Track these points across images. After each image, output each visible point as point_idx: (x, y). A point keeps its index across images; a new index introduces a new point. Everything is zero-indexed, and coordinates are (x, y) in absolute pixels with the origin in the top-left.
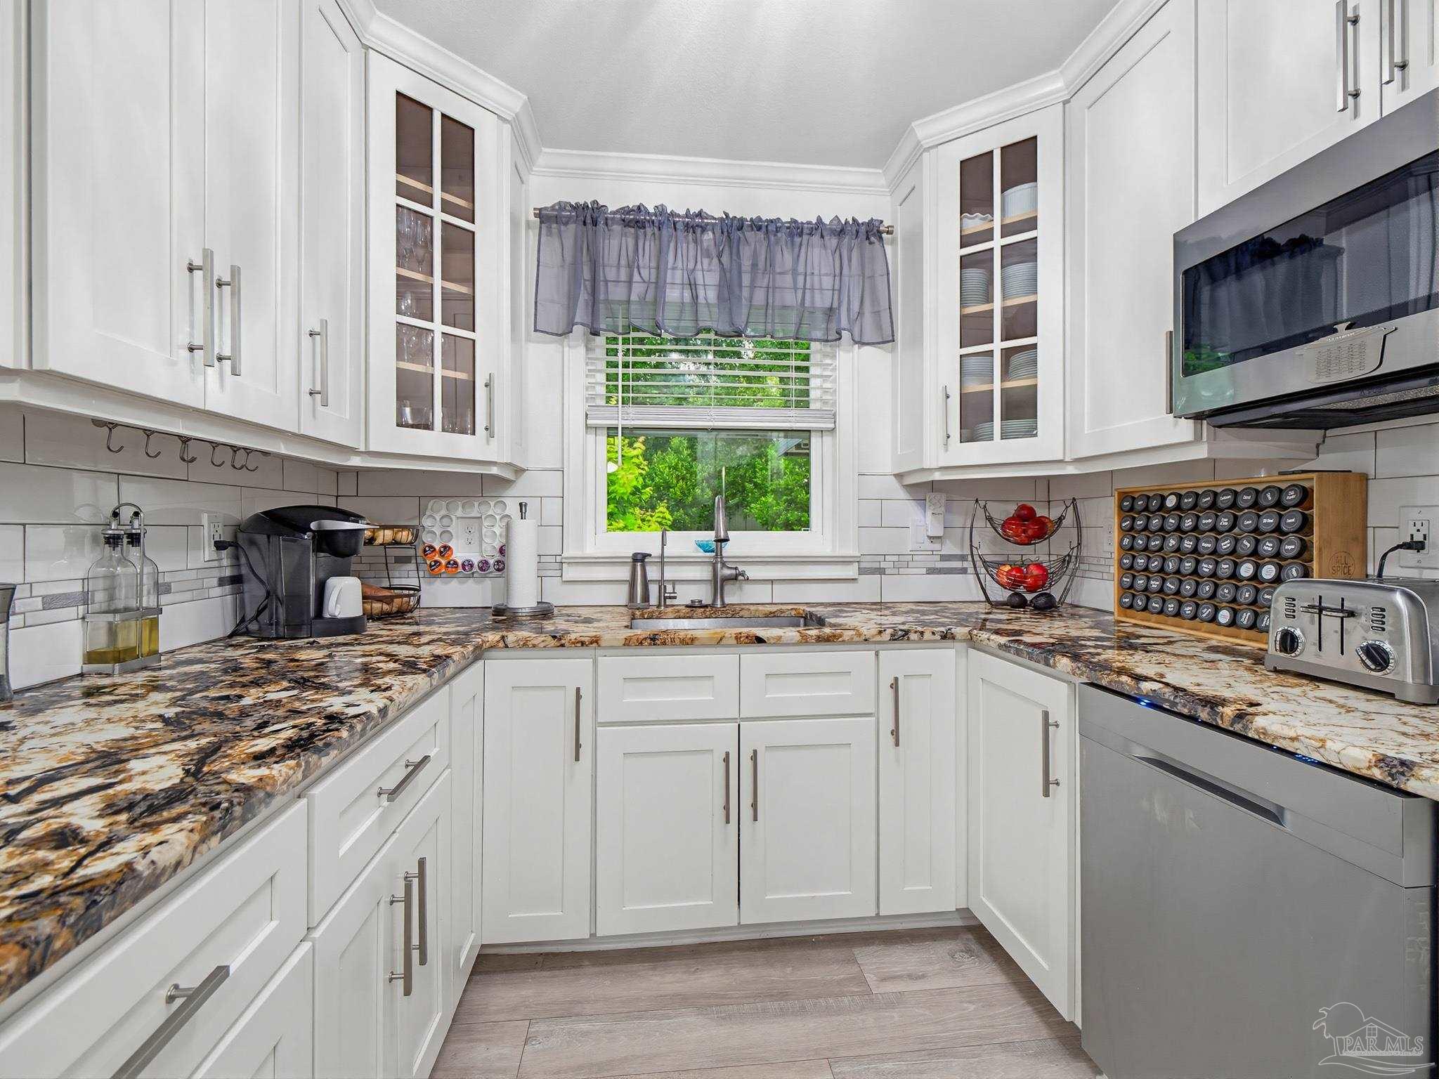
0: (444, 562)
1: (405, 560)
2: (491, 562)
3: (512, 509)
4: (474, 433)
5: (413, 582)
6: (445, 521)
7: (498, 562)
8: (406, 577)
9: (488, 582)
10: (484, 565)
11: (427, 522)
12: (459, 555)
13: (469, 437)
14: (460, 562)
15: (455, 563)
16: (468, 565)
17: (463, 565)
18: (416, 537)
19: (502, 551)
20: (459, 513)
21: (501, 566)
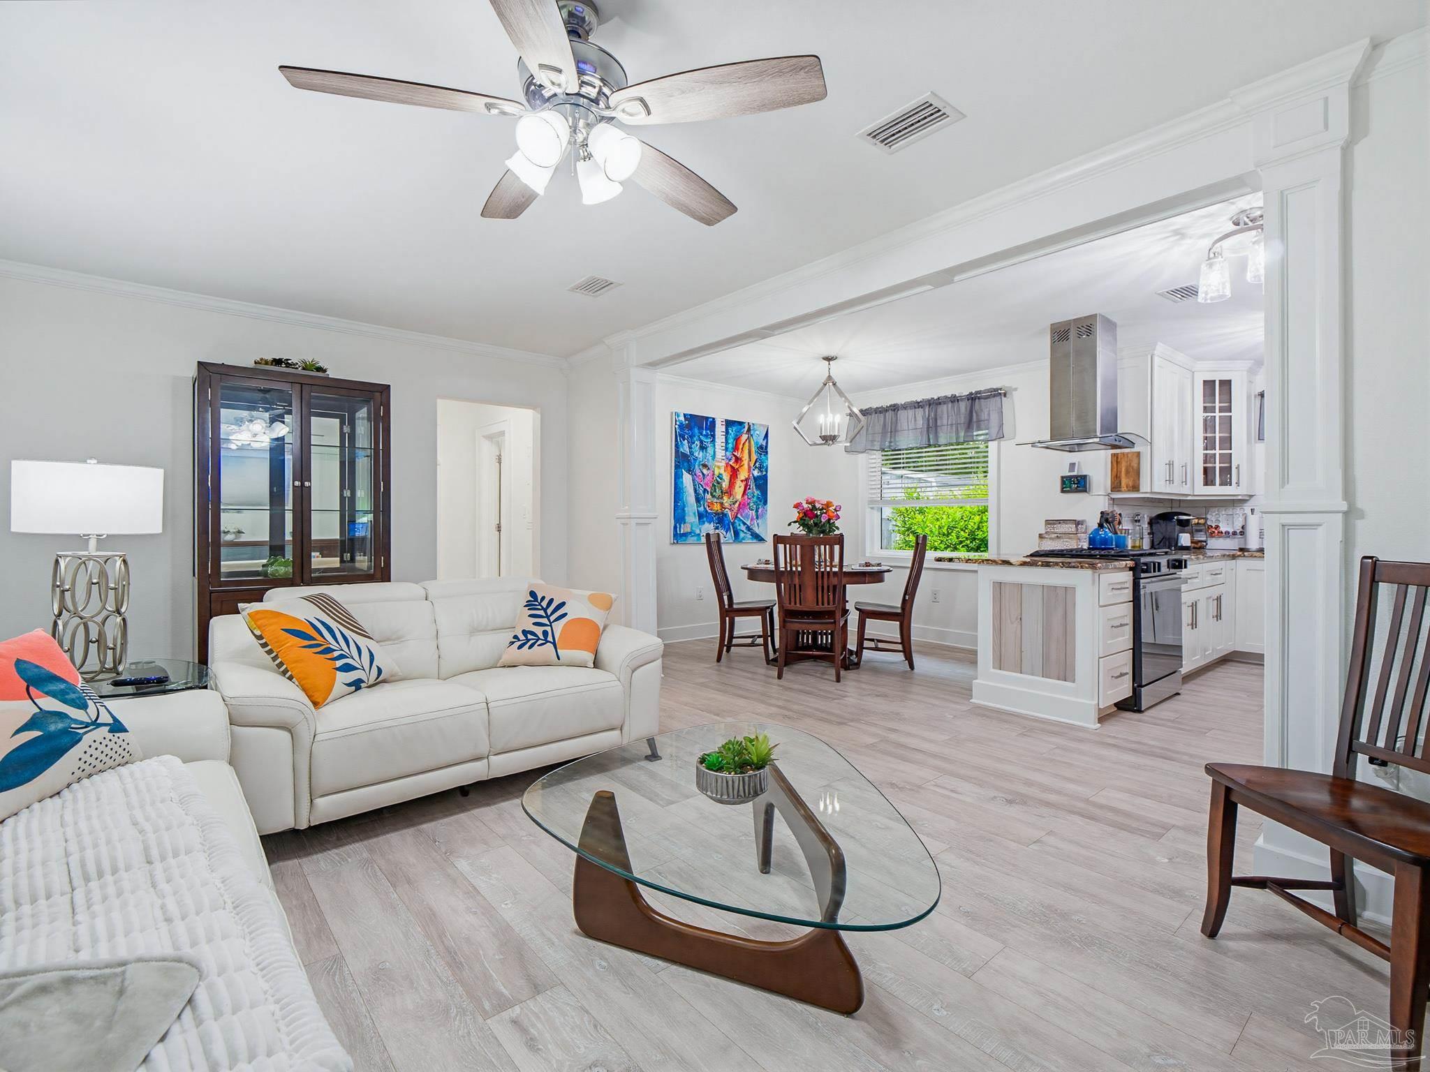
0: (1216, 532)
1: (1201, 531)
2: (1238, 532)
3: (1248, 511)
4: (1231, 485)
5: (1204, 539)
6: (1217, 516)
7: (1241, 532)
8: (1201, 537)
9: (1236, 540)
10: (1235, 533)
11: (1209, 516)
12: (1223, 529)
13: (1228, 487)
14: (1224, 532)
15: (1222, 532)
16: (1227, 533)
17: (1225, 533)
18: (1206, 522)
19: (1243, 527)
20: (1223, 513)
21: (1242, 533)
